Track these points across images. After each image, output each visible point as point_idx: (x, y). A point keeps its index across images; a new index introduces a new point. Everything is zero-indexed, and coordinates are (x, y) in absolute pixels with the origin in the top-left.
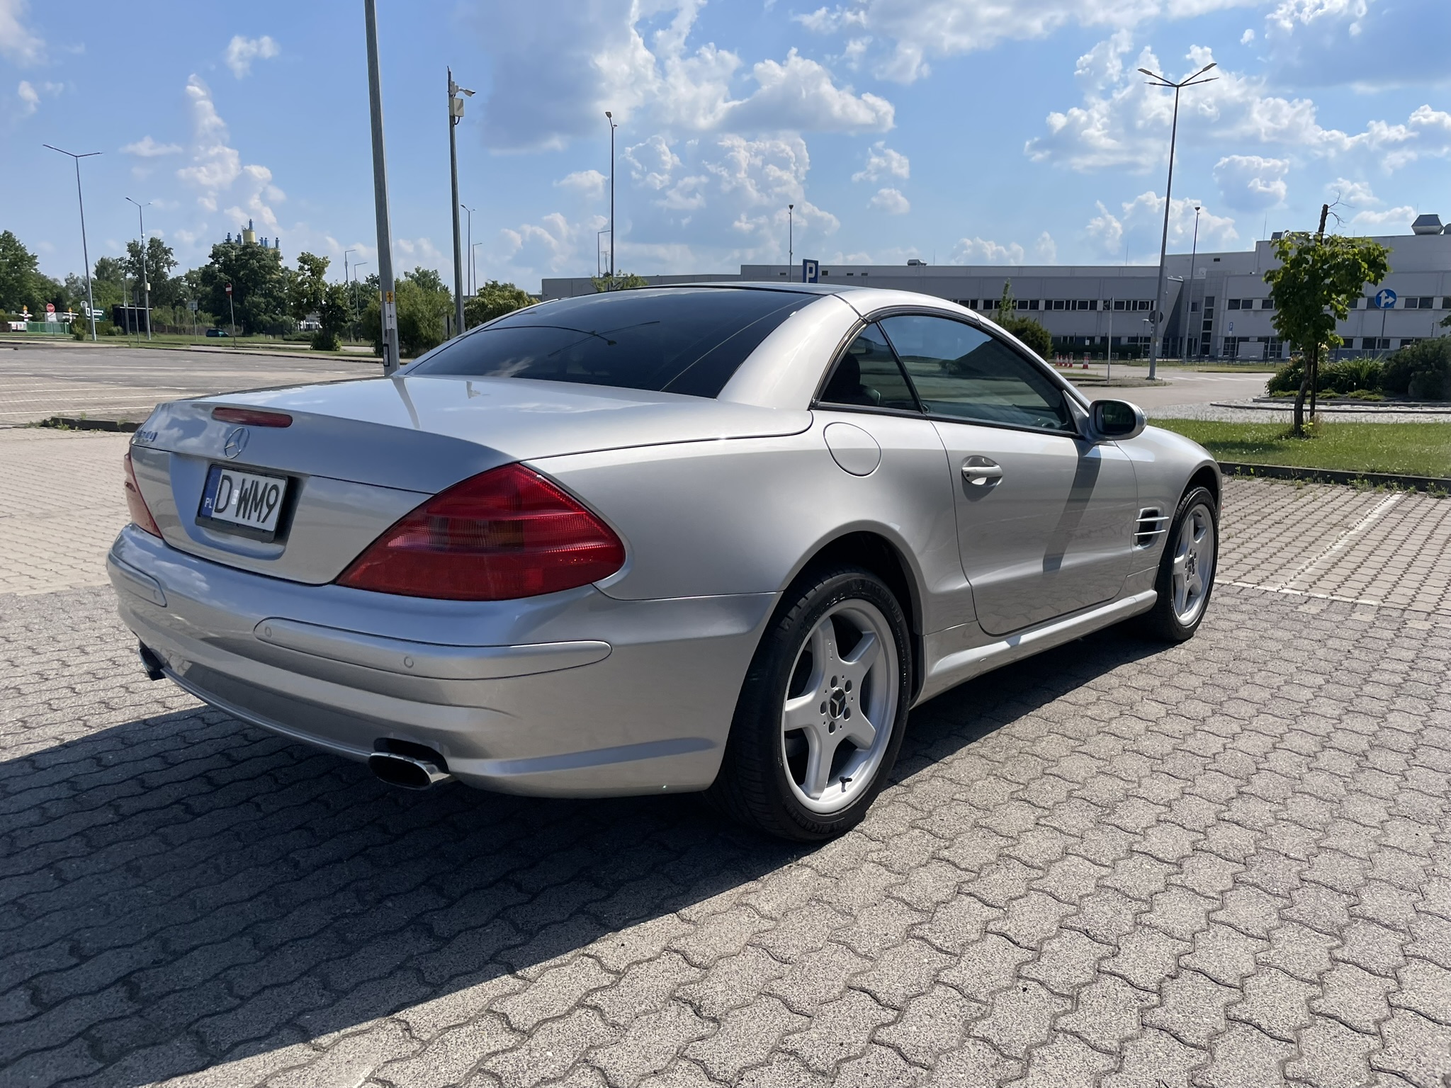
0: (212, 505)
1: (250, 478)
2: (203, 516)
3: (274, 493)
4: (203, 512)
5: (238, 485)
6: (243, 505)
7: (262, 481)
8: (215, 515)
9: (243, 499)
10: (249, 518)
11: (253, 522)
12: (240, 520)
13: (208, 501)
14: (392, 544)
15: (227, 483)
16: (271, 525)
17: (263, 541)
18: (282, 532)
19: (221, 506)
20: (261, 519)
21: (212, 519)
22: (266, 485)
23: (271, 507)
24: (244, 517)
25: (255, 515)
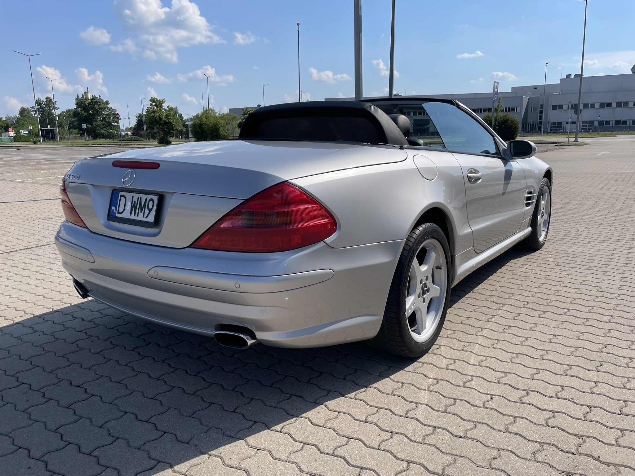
0: (116, 210)
1: (136, 196)
2: (111, 217)
3: (151, 203)
4: (111, 214)
5: (130, 199)
6: (134, 210)
7: (144, 197)
8: (117, 215)
9: (133, 207)
10: (138, 216)
11: (140, 218)
12: (132, 217)
13: (113, 208)
14: (222, 226)
15: (123, 198)
16: (151, 218)
17: (146, 227)
18: (158, 221)
19: (121, 210)
20: (145, 216)
21: (117, 217)
22: (146, 199)
23: (150, 210)
24: (135, 215)
25: (141, 214)
